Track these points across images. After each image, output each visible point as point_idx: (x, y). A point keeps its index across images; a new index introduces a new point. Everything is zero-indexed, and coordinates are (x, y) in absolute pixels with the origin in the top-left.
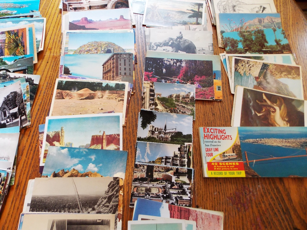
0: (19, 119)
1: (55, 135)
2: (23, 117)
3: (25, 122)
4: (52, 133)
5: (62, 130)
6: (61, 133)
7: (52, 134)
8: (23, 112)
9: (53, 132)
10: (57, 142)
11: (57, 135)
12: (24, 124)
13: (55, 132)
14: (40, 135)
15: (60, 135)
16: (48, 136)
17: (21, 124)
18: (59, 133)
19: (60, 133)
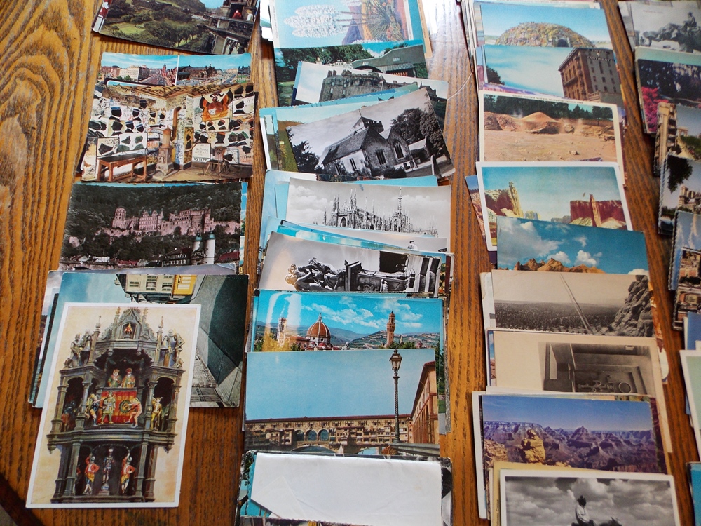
1: (501, 195)
2: (440, 160)
3: (446, 168)
4: (495, 193)
5: (511, 188)
6: (512, 193)
7: (495, 195)
8: (441, 149)
9: (495, 191)
10: (508, 209)
11: (505, 197)
12: (444, 172)
13: (500, 190)
14: (473, 195)
15: (511, 198)
16: (488, 198)
17: (437, 172)
18: (507, 193)
19: (510, 193)
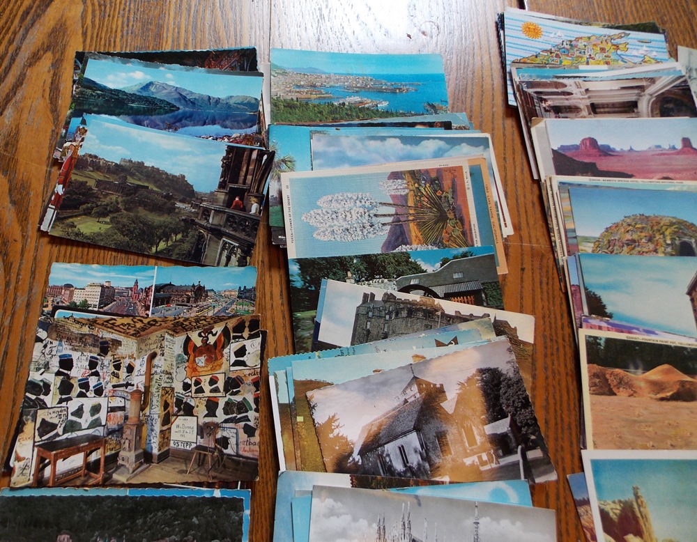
0: (517, 457)
1: (623, 510)
2: (534, 454)
3: (542, 469)
4: (613, 506)
5: (637, 497)
6: (639, 506)
7: (614, 511)
8: (533, 437)
9: (614, 502)
10: (635, 535)
11: (630, 514)
12: (539, 476)
13: (620, 502)
14: (581, 510)
15: (639, 515)
16: (604, 515)
17: (529, 475)
18: (631, 507)
19: (635, 506)
